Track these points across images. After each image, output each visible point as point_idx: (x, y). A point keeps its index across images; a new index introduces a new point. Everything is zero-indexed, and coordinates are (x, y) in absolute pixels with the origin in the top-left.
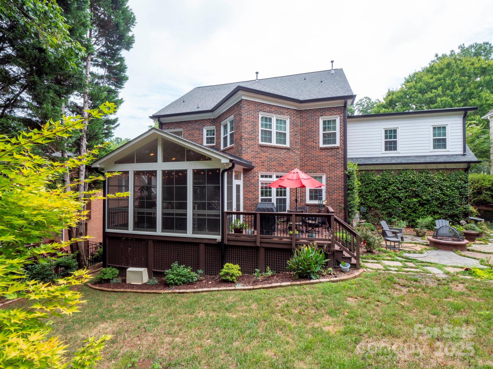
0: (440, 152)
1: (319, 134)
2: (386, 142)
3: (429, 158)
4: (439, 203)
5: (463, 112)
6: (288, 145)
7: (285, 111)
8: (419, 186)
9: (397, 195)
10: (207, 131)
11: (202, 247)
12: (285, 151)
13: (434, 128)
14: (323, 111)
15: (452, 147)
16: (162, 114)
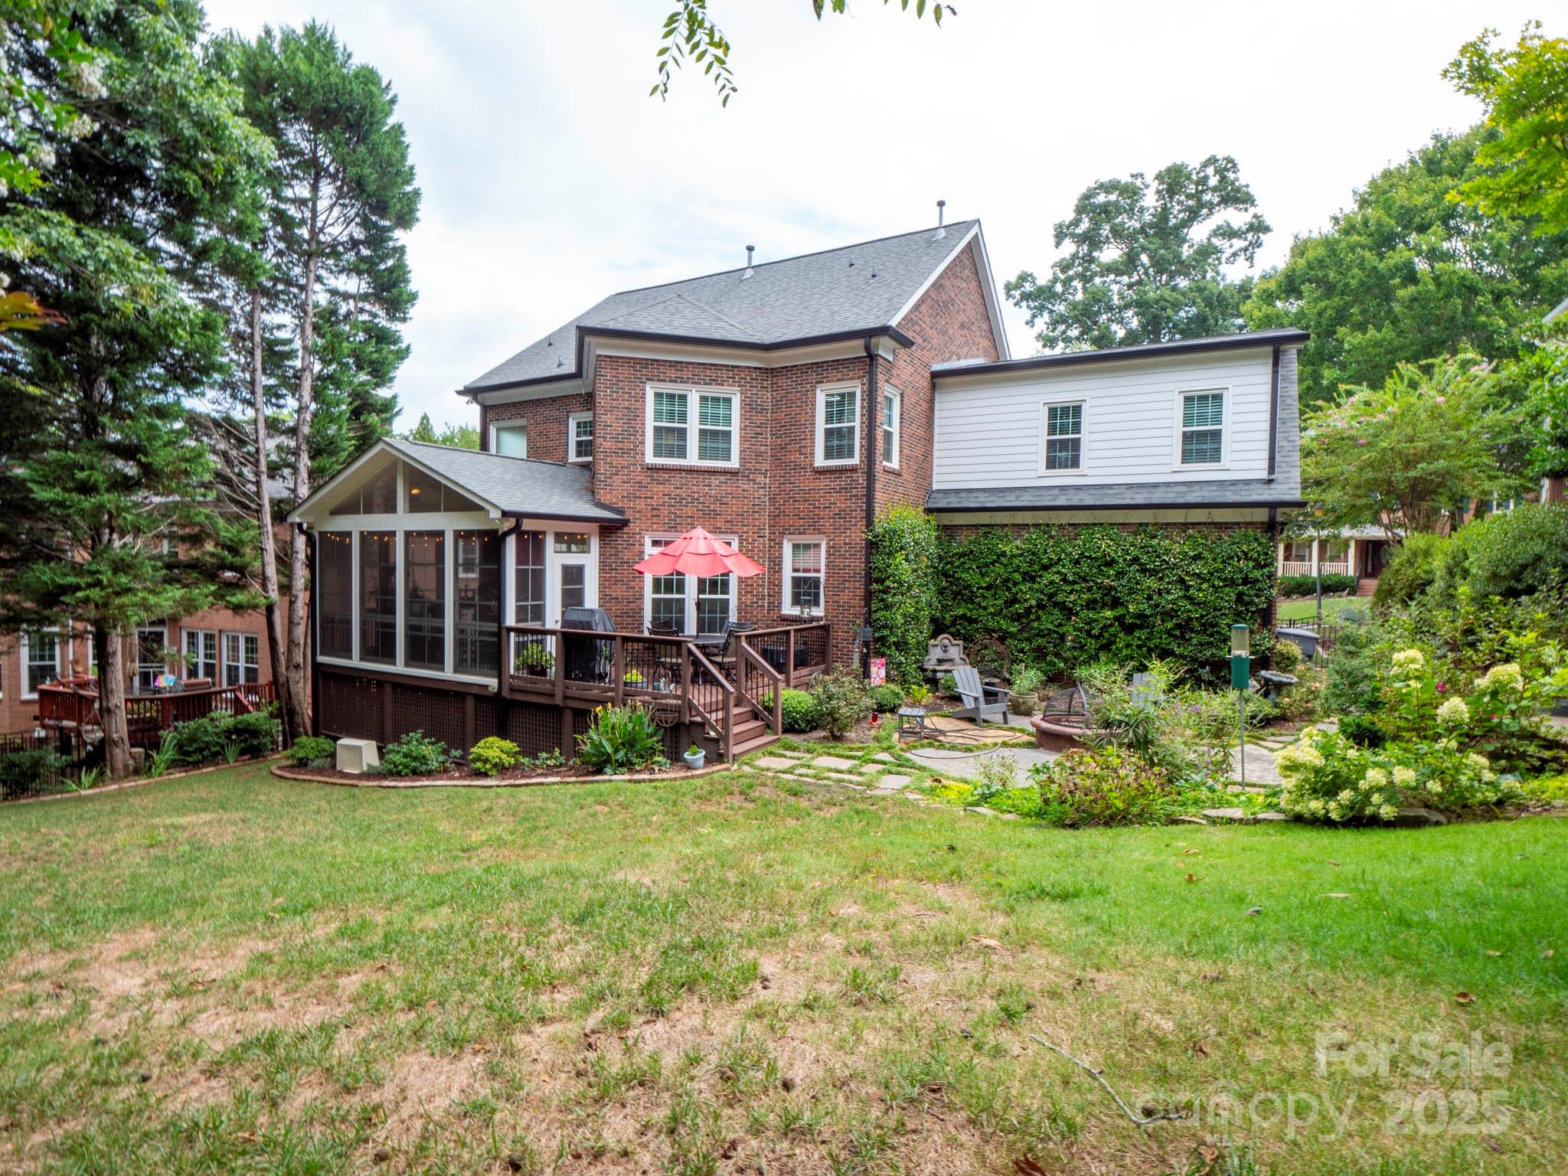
0: (1201, 471)
1: (813, 432)
2: (1051, 445)
3: (1164, 489)
4: (1178, 626)
5: (1269, 349)
6: (734, 463)
7: (724, 374)
8: (1120, 574)
9: (1060, 598)
10: (579, 425)
11: (470, 703)
12: (723, 478)
13: (1188, 400)
14: (824, 370)
15: (1236, 456)
16: (496, 381)
